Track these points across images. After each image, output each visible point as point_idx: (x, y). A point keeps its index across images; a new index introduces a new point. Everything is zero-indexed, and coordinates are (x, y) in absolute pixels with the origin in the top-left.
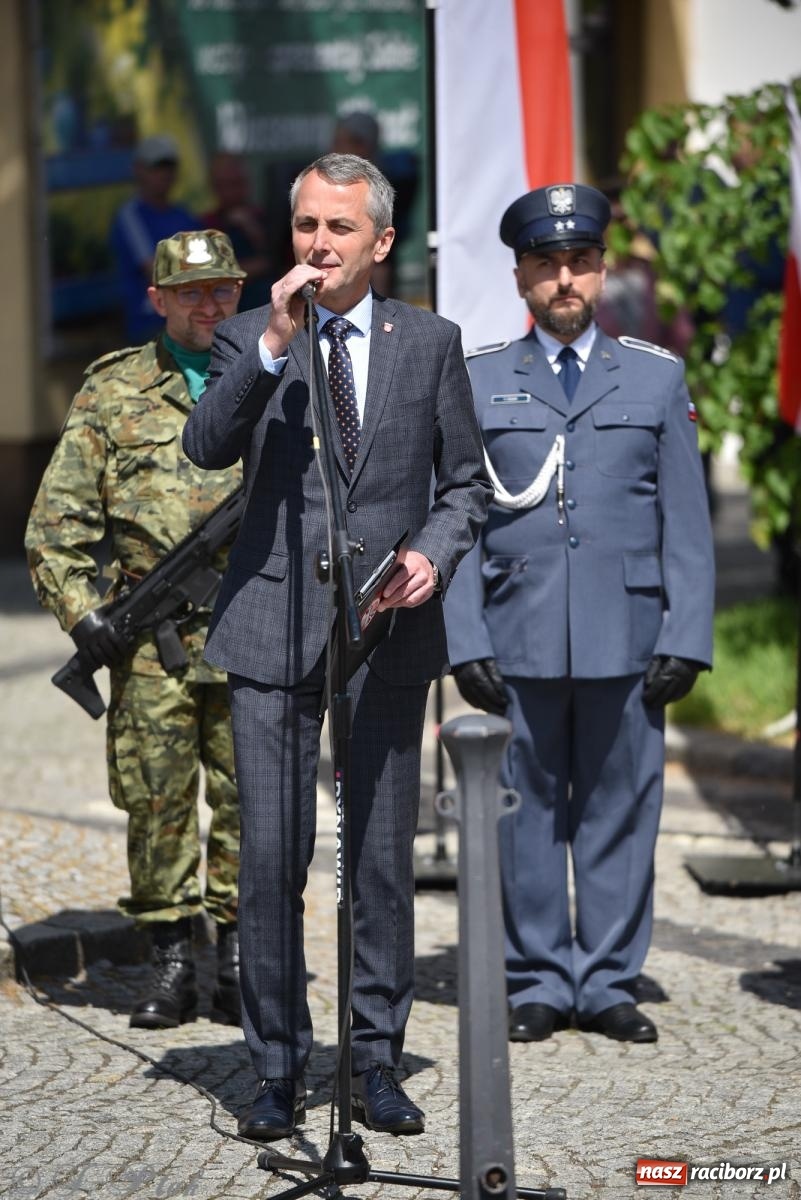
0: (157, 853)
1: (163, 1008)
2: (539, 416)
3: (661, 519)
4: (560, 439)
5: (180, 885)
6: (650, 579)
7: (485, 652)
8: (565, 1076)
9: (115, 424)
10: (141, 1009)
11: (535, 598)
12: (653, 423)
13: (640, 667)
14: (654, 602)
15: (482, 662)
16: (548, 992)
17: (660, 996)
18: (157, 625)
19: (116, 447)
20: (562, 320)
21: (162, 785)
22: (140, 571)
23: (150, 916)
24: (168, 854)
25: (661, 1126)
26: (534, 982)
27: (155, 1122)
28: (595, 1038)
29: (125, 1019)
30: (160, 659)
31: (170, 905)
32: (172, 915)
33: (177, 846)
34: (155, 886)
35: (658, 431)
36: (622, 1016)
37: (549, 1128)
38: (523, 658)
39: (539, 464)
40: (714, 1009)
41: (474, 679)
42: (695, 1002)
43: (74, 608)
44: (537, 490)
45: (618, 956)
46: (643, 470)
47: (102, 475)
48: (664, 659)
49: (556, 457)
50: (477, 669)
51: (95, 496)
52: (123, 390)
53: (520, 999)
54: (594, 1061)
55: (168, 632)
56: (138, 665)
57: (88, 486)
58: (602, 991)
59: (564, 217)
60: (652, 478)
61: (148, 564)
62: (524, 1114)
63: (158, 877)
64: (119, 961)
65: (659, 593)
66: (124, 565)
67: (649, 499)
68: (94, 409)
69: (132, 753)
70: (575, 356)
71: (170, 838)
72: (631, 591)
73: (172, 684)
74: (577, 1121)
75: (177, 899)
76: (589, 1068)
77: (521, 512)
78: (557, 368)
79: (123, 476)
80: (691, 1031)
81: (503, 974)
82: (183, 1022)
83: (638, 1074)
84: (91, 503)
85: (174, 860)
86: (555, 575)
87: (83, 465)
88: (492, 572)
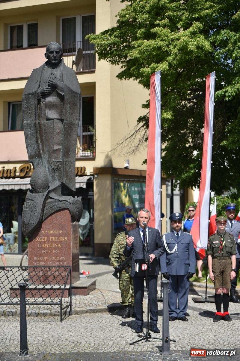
0: (125, 296)
1: (126, 316)
2: (174, 242)
3: (189, 255)
4: (177, 245)
5: (128, 300)
6: (187, 262)
7: (167, 271)
8: (176, 325)
9: (120, 242)
10: (123, 316)
11: (173, 265)
12: (188, 243)
13: (186, 274)
14: (188, 265)
15: (166, 273)
16: (174, 315)
17: (189, 315)
18: (125, 267)
19: (120, 245)
20: (177, 229)
21: (126, 287)
22: (123, 260)
23: (124, 304)
24: (126, 296)
25: (188, 332)
26: (173, 314)
27: (125, 330)
28: (180, 321)
29: (121, 317)
30: (126, 272)
31: (127, 303)
32: (127, 304)
33: (128, 295)
34: (125, 300)
35: (189, 244)
36: (184, 318)
37: (174, 332)
38: (171, 272)
39: (174, 248)
40: (195, 317)
41: (165, 275)
42: (193, 316)
43: (115, 265)
44: (173, 251)
45: (183, 310)
46: (187, 249)
47: (119, 248)
48: (189, 273)
49: (176, 247)
50: (166, 274)
51: (118, 251)
52: (121, 237)
53: (171, 316)
54: (180, 324)
55: (127, 268)
56: (123, 272)
57: (117, 250)
58: (181, 315)
59: (177, 217)
60: (188, 250)
61: (124, 259)
62: (171, 330)
63: (125, 299)
64: (120, 310)
65: (189, 264)
66: (121, 260)
67: (188, 252)
68: (118, 240)
69: (122, 283)
70: (178, 234)
71: (127, 294)
72: (185, 264)
73: (127, 275)
74: (178, 331)
75: (128, 302)
76: (179, 325)
77: (171, 254)
78: (176, 236)
79: (121, 248)
80: (192, 320)
81: (168, 312)
82: (128, 317)
83: (185, 325)
84: (117, 252)
85: (127, 297)
86: (175, 262)
87: (116, 247)
88: (167, 261)
